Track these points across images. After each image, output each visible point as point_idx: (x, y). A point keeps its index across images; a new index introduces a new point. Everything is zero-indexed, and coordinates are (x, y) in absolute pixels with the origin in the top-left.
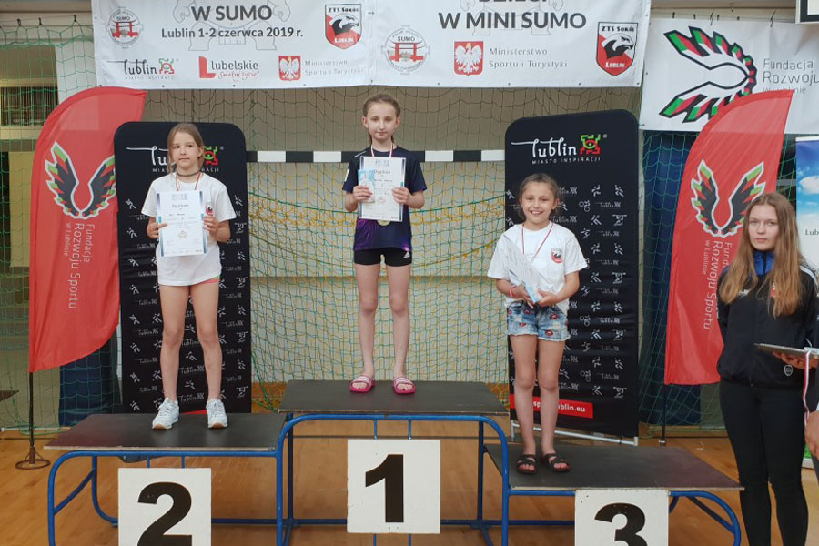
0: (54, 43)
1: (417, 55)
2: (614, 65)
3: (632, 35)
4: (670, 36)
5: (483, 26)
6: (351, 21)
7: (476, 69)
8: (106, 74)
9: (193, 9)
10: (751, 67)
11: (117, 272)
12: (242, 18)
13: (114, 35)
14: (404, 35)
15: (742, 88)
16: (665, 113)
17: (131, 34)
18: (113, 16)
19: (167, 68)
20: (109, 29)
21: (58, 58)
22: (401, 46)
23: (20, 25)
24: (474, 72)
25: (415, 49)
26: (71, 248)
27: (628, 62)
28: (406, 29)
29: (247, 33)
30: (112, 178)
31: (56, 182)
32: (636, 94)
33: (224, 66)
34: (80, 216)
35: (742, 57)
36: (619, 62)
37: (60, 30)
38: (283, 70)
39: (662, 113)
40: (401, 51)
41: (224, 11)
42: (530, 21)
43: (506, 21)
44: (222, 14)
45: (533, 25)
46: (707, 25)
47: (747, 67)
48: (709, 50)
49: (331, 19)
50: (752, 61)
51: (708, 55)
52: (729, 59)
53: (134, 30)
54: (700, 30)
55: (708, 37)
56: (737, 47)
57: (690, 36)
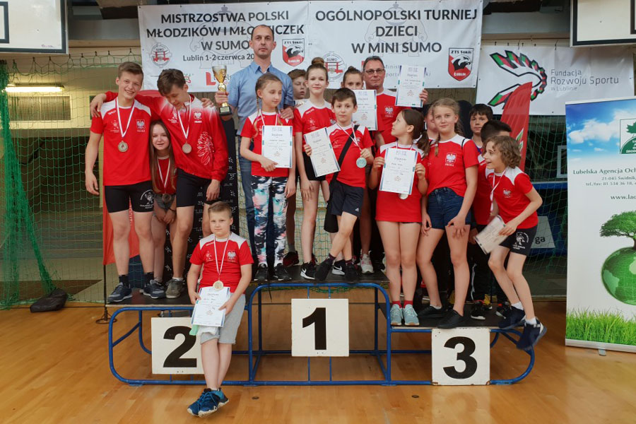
1: (339, 69)
2: (459, 74)
3: (470, 56)
4: (494, 56)
5: (379, 52)
6: (298, 49)
8: (150, 84)
9: (202, 43)
10: (544, 75)
12: (232, 48)
13: (154, 60)
14: (330, 57)
15: (538, 87)
16: (492, 103)
17: (165, 59)
18: (154, 48)
19: (187, 79)
20: (151, 56)
22: (329, 64)
23: (97, 55)
25: (337, 66)
27: (468, 72)
28: (332, 53)
29: (234, 58)
35: (539, 68)
36: (462, 72)
40: (329, 67)
41: (221, 44)
42: (407, 48)
43: (393, 48)
44: (220, 46)
45: (409, 50)
46: (517, 50)
47: (541, 74)
48: (518, 65)
49: (286, 48)
50: (544, 71)
51: (516, 67)
52: (530, 70)
53: (166, 57)
54: (511, 52)
55: (517, 56)
56: (535, 62)
57: (505, 56)
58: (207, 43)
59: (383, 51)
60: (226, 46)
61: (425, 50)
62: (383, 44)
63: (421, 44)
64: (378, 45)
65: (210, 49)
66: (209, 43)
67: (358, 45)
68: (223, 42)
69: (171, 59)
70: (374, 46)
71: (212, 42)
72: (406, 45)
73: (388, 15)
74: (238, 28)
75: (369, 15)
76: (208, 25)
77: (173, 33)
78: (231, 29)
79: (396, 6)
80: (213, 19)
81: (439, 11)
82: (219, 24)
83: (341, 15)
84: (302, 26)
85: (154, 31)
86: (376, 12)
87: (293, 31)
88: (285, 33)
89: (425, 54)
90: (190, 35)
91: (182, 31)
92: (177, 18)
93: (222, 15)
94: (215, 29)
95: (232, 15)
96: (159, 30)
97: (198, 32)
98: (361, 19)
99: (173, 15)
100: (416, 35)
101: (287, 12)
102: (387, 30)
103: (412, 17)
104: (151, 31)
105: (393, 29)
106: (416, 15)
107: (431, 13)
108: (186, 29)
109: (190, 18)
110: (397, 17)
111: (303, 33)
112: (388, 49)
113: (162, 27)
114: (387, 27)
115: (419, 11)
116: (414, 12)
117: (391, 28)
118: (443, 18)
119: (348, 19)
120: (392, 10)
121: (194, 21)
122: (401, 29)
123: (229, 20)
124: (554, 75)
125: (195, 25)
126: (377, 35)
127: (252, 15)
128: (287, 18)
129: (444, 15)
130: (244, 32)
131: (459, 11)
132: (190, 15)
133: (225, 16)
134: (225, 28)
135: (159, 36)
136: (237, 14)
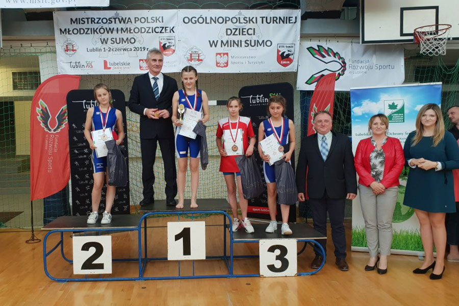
0: (37, 54)
1: (200, 58)
2: (285, 62)
3: (292, 49)
4: (309, 49)
5: (228, 46)
6: (170, 44)
7: (226, 65)
8: (62, 68)
9: (101, 39)
10: (344, 62)
11: (69, 156)
12: (122, 43)
13: (65, 51)
14: (194, 50)
15: (340, 71)
16: (308, 82)
17: (73, 50)
18: (65, 42)
19: (89, 65)
20: (63, 48)
21: (40, 61)
22: (193, 55)
23: (22, 46)
24: (225, 66)
25: (199, 56)
26: (49, 145)
27: (291, 61)
28: (195, 47)
29: (125, 50)
30: (66, 114)
31: (41, 117)
32: (295, 75)
33: (115, 64)
34: (52, 132)
35: (340, 58)
36: (286, 61)
37: (41, 48)
38: (141, 65)
39: (306, 83)
40: (193, 57)
41: (114, 40)
42: (248, 44)
43: (238, 44)
44: (114, 41)
45: (250, 46)
46: (325, 45)
47: (342, 62)
48: (326, 55)
49: (162, 43)
50: (344, 60)
51: (325, 57)
52: (334, 59)
53: (74, 49)
54: (322, 46)
55: (325, 49)
56: (338, 54)
57: (318, 49)
58: (104, 39)
59: (231, 46)
60: (118, 41)
61: (260, 45)
62: (231, 41)
63: (258, 41)
64: (227, 42)
65: (106, 43)
66: (106, 39)
67: (213, 42)
68: (116, 39)
69: (78, 50)
70: (225, 42)
71: (108, 39)
72: (247, 42)
73: (234, 20)
74: (127, 29)
75: (221, 20)
76: (105, 26)
77: (79, 31)
78: (122, 29)
79: (240, 14)
80: (108, 21)
81: (271, 18)
82: (113, 26)
83: (201, 20)
84: (173, 27)
85: (65, 30)
86: (226, 18)
87: (167, 31)
88: (161, 32)
89: (260, 48)
90: (91, 33)
91: (86, 30)
92: (82, 20)
93: (115, 19)
94: (110, 29)
95: (122, 19)
96: (69, 29)
97: (98, 31)
98: (215, 22)
99: (79, 19)
100: (254, 34)
101: (162, 17)
102: (233, 31)
103: (251, 22)
104: (63, 30)
105: (238, 30)
106: (254, 20)
107: (265, 19)
108: (88, 29)
109: (92, 21)
110: (241, 22)
111: (174, 32)
112: (235, 45)
113: (71, 27)
114: (233, 29)
115: (256, 18)
116: (253, 18)
117: (237, 29)
118: (273, 23)
119: (206, 23)
120: (237, 17)
121: (95, 23)
122: (244, 30)
123: (120, 22)
124: (350, 63)
125: (95, 26)
126: (227, 34)
127: (137, 19)
128: (163, 22)
129: (274, 20)
130: (131, 31)
131: (284, 17)
132: (92, 18)
133: (117, 20)
134: (117, 28)
135: (69, 34)
136: (126, 18)
